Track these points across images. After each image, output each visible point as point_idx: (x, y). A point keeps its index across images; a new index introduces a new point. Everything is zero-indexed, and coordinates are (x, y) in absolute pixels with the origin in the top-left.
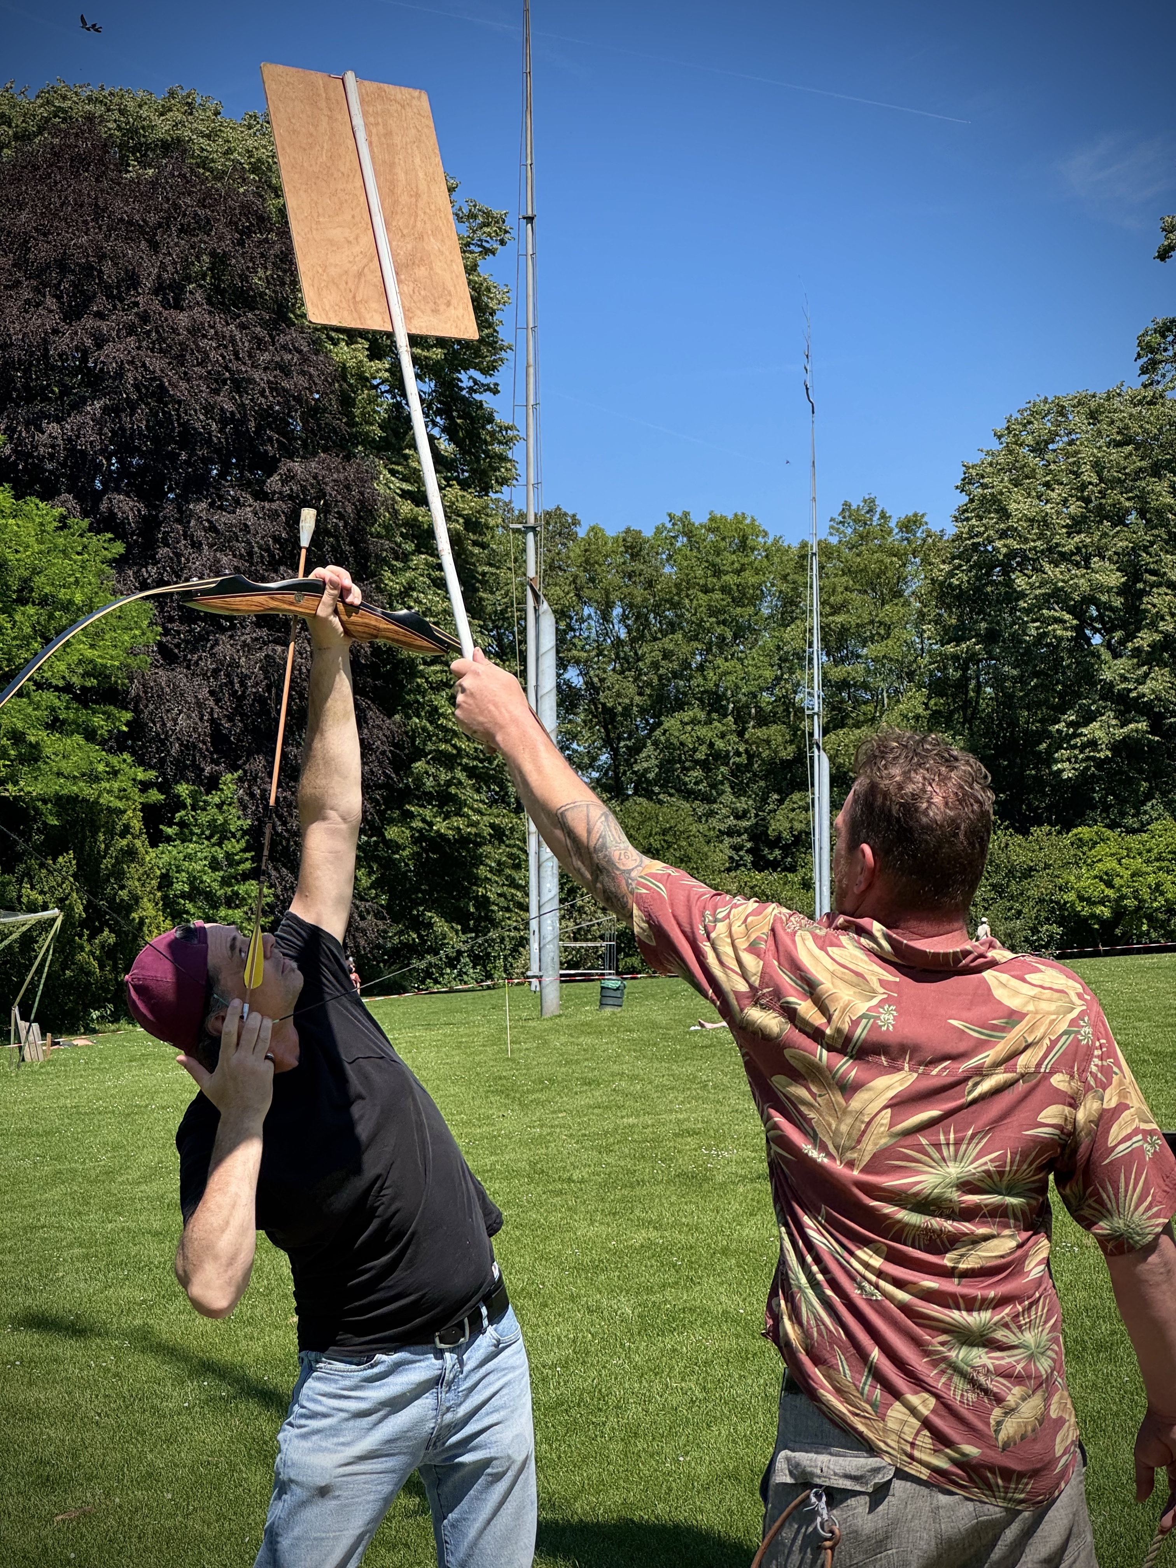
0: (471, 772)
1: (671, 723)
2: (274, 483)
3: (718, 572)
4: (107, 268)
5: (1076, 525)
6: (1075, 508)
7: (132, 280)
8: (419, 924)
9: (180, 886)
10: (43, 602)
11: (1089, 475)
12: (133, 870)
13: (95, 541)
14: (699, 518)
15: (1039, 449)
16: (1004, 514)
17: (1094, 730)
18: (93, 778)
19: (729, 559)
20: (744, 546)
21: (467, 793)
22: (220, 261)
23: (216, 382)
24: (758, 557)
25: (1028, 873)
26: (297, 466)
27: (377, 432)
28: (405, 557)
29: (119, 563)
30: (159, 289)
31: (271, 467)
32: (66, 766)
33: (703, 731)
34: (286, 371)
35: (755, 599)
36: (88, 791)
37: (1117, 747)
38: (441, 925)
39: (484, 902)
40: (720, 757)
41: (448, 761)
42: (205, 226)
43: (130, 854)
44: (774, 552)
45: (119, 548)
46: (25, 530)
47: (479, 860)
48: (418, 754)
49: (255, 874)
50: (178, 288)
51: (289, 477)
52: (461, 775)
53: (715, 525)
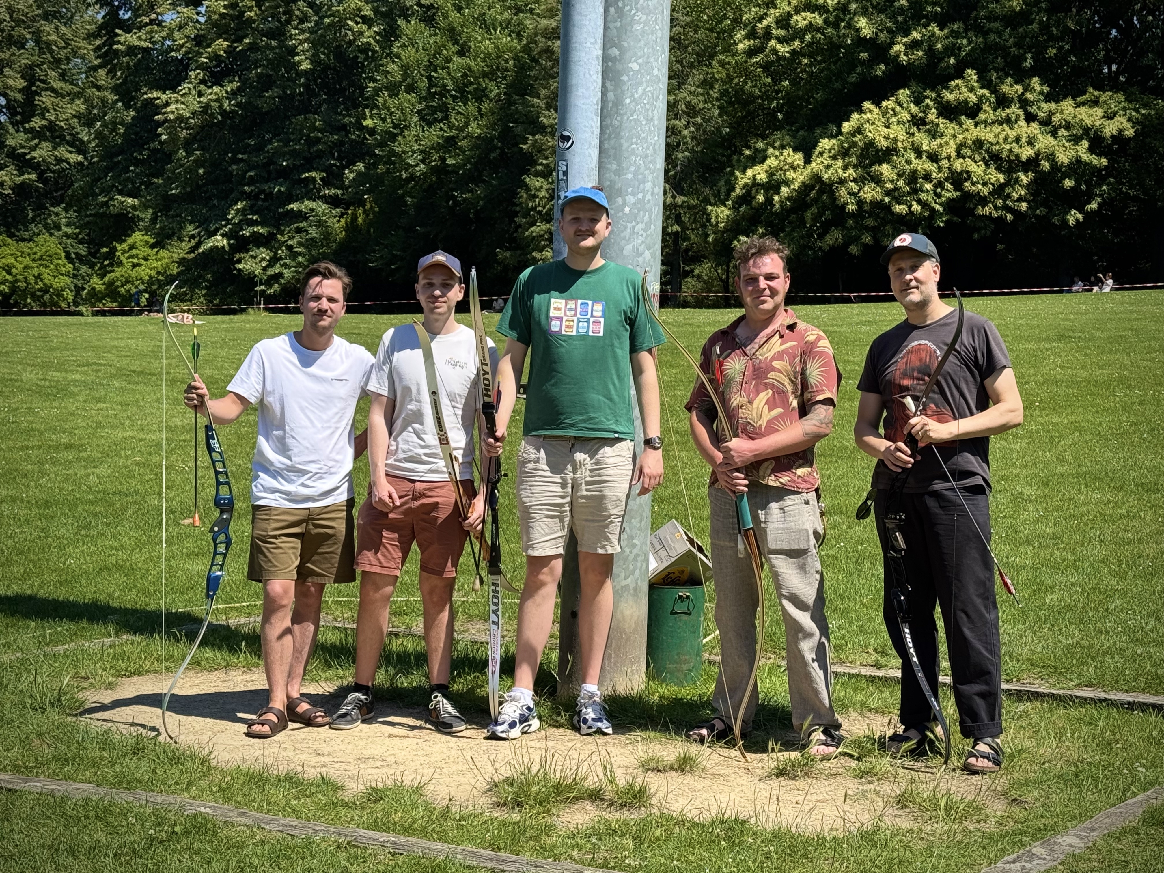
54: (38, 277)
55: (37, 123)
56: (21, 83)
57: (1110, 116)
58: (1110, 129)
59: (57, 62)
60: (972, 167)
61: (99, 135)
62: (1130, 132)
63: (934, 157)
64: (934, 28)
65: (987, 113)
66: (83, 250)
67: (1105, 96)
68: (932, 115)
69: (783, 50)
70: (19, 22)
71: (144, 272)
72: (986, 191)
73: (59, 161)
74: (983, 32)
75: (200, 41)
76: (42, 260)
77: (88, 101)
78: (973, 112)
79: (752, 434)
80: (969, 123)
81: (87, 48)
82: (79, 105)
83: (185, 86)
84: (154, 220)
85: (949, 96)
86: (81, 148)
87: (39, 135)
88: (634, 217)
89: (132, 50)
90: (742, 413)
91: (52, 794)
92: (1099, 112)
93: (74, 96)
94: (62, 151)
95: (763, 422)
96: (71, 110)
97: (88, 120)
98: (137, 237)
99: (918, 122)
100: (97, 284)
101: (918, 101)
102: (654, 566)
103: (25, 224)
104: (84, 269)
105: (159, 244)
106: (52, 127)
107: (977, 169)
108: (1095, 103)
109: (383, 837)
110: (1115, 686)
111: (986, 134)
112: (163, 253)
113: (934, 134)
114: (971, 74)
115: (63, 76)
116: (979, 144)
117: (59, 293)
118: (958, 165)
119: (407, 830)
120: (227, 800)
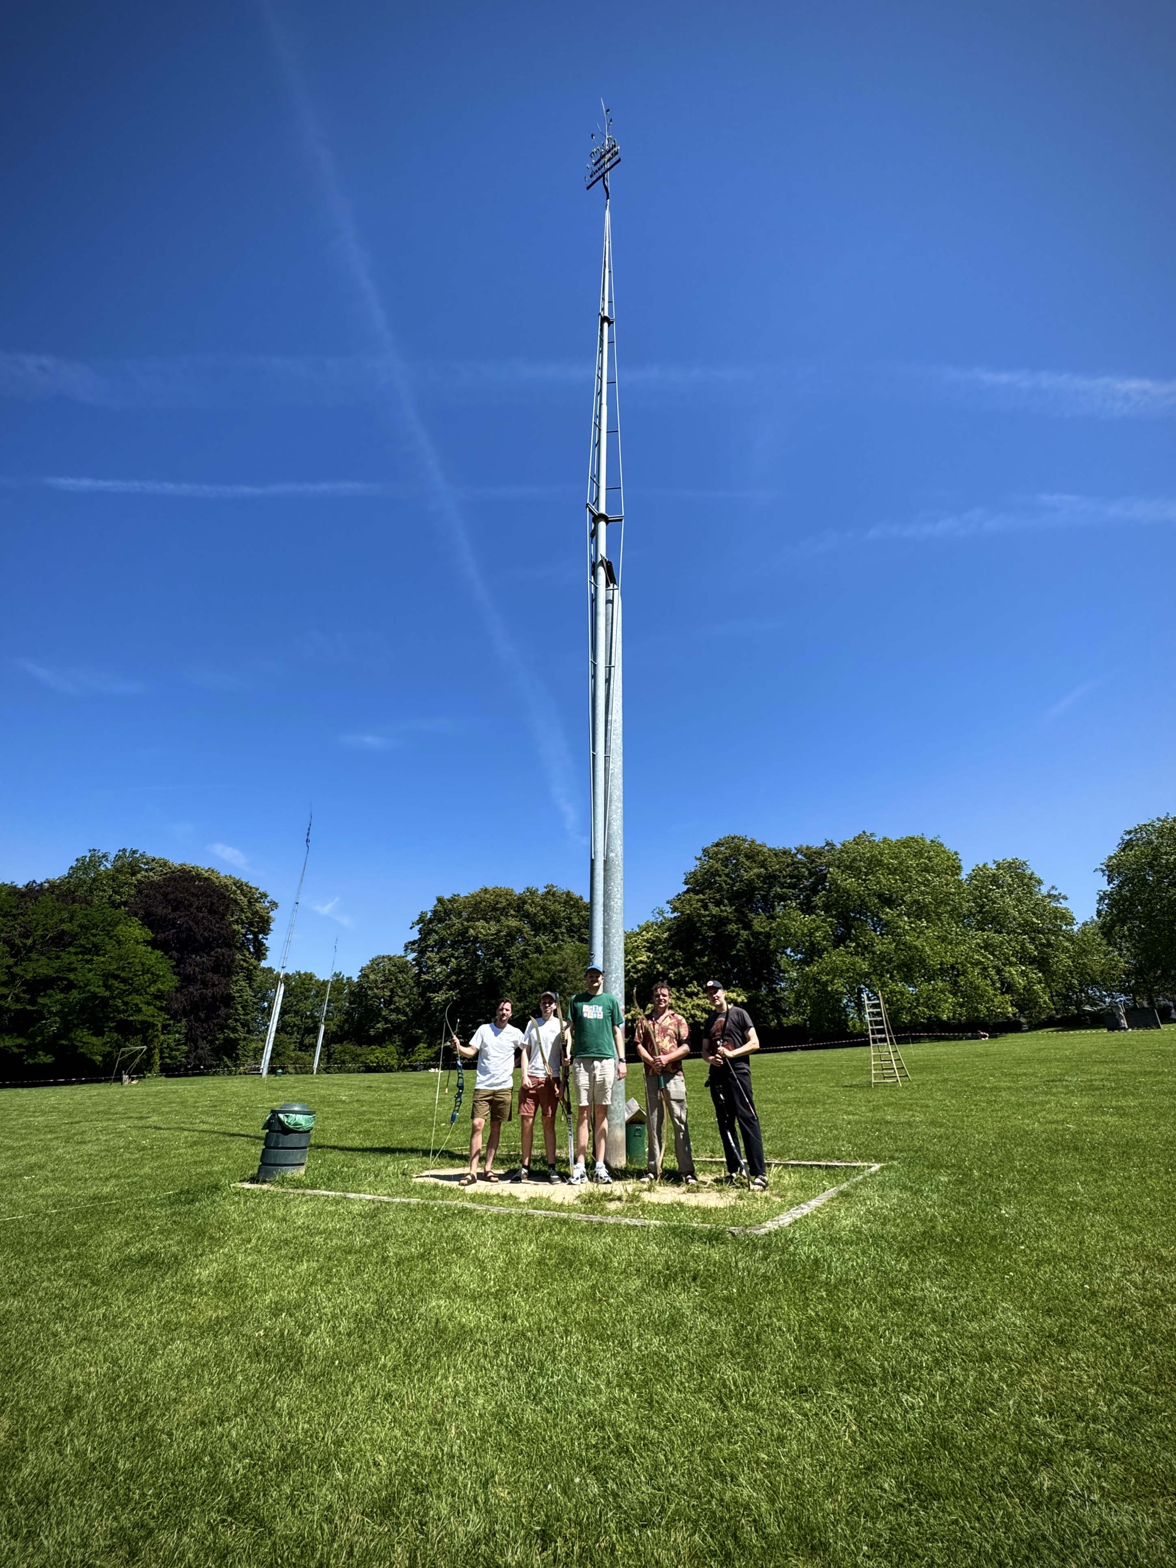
0: (241, 1023)
1: (286, 1017)
2: (213, 953)
3: (304, 984)
4: (186, 902)
5: (382, 982)
6: (382, 979)
7: (191, 905)
8: (221, 1059)
9: (165, 1046)
10: (152, 974)
11: (387, 972)
12: (156, 1040)
13: (169, 961)
14: (302, 972)
15: (378, 965)
16: (368, 978)
17: (379, 1025)
18: (153, 1016)
19: (307, 982)
20: (311, 979)
21: (240, 1028)
22: (212, 904)
23: (205, 929)
24: (313, 982)
25: (360, 1055)
26: (219, 950)
27: (239, 945)
28: (238, 973)
29: (173, 967)
30: (197, 908)
31: (213, 949)
32: (148, 1013)
33: (293, 1019)
34: (222, 929)
35: (311, 991)
36: (151, 1020)
37: (384, 1029)
38: (226, 1059)
39: (237, 1054)
40: (295, 1025)
41: (236, 1020)
42: (211, 896)
43: (157, 1036)
44: (317, 981)
45: (174, 963)
46: (153, 957)
47: (239, 1044)
48: (230, 1018)
49: (185, 1044)
50: (201, 908)
51: (217, 952)
52: (239, 1024)
53: (305, 974)
54: (387, 1060)
55: (392, 1007)
56: (389, 994)
57: (739, 996)
58: (740, 1000)
59: (401, 987)
60: (697, 1013)
61: (412, 1009)
62: (746, 1001)
63: (685, 1010)
64: (681, 968)
65: (701, 995)
66: (402, 1050)
67: (737, 989)
68: (683, 996)
69: (635, 976)
70: (391, 974)
71: (422, 1058)
72: (702, 1021)
73: (398, 1019)
74: (696, 969)
75: (448, 976)
76: (388, 1054)
77: (410, 999)
78: (697, 994)
79: (665, 1054)
80: (695, 998)
81: (411, 982)
82: (407, 1001)
83: (440, 992)
84: (427, 1038)
85: (688, 990)
86: (406, 1014)
87: (392, 1011)
88: (615, 982)
89: (426, 980)
90: (660, 1044)
91: (404, 1203)
92: (735, 994)
93: (405, 997)
94: (400, 1016)
95: (668, 1048)
96: (404, 1002)
97: (408, 1005)
98: (421, 1045)
99: (678, 998)
100: (406, 1062)
101: (678, 991)
102: (627, 1116)
103: (385, 1041)
104: (402, 1057)
105: (428, 1047)
106: (397, 1008)
107: (698, 1013)
108: (733, 992)
109: (539, 1212)
110: (802, 1159)
111: (701, 1002)
112: (429, 1051)
113: (684, 1002)
114: (695, 983)
115: (402, 991)
116: (698, 1005)
117: (393, 1066)
118: (693, 1012)
119: (548, 1210)
120: (474, 1202)
